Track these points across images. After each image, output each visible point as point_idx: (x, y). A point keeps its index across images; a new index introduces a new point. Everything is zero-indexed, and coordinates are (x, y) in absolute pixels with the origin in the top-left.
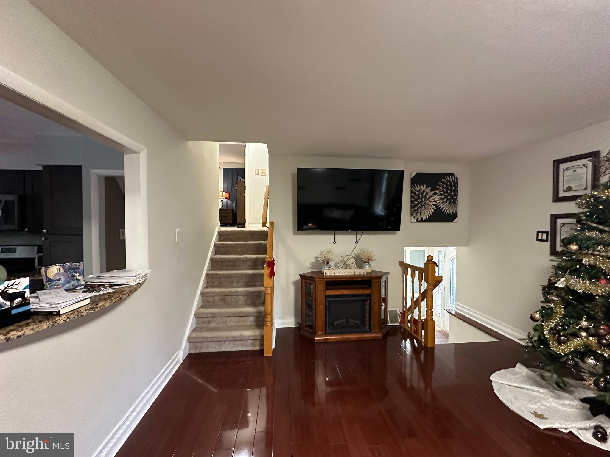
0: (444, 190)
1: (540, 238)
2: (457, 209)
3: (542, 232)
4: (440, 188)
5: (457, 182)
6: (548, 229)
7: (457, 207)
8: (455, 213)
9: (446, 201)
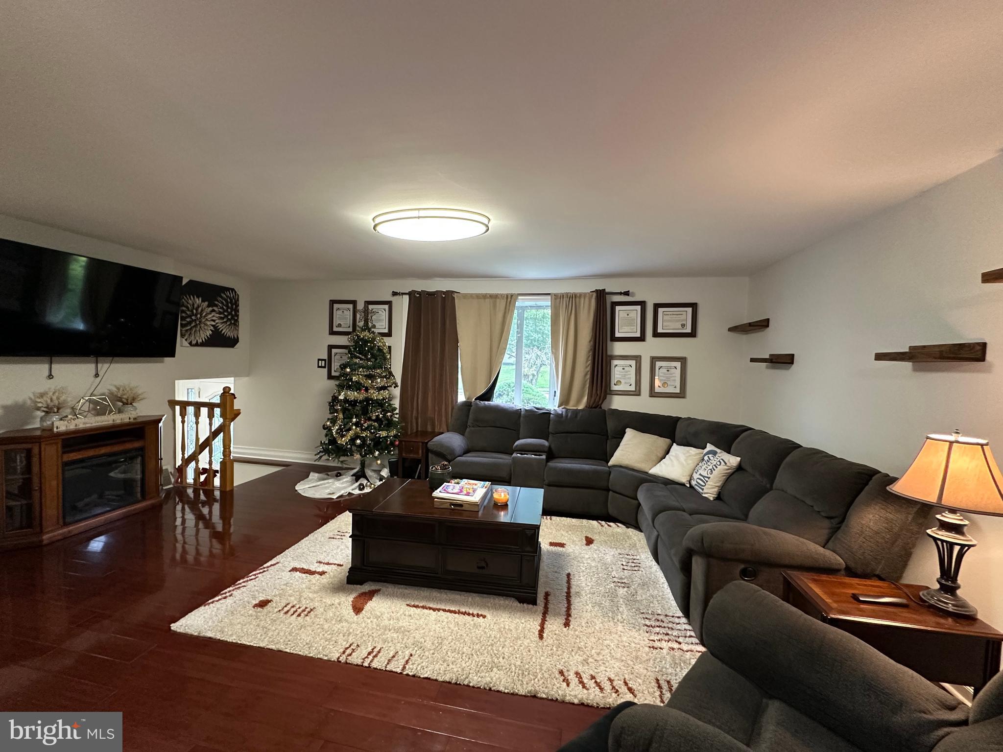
0: (224, 307)
1: (320, 365)
2: (238, 333)
3: (322, 360)
4: (220, 304)
5: (238, 300)
6: (326, 357)
7: (238, 330)
8: (236, 337)
9: (226, 322)
